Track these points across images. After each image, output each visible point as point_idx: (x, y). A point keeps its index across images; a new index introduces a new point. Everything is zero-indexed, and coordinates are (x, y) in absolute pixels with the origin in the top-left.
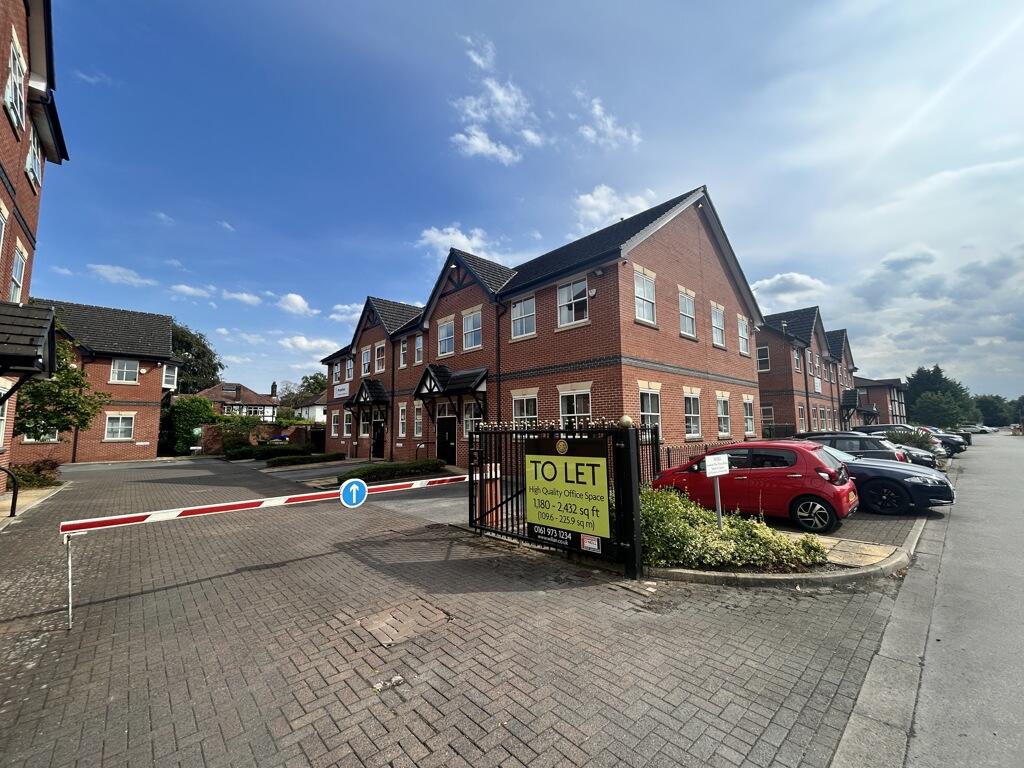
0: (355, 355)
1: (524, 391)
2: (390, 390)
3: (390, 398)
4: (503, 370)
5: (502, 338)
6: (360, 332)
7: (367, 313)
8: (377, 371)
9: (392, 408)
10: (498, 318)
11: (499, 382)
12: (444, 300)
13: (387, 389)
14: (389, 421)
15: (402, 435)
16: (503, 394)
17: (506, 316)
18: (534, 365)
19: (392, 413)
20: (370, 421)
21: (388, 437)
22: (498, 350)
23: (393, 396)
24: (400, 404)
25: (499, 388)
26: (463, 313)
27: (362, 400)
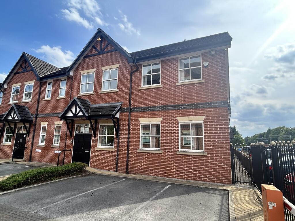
0: (5, 89)
1: (151, 119)
2: (35, 113)
3: (34, 119)
4: (133, 105)
5: (134, 86)
6: (12, 75)
7: (21, 63)
8: (24, 100)
9: (35, 125)
10: (132, 73)
11: (130, 113)
12: (88, 59)
13: (32, 113)
14: (31, 134)
15: (41, 144)
16: (133, 120)
17: (137, 73)
18: (158, 104)
19: (35, 129)
20: (14, 133)
21: (29, 145)
22: (130, 93)
23: (36, 117)
24: (42, 123)
25: (130, 117)
26: (103, 68)
27: (10, 118)
